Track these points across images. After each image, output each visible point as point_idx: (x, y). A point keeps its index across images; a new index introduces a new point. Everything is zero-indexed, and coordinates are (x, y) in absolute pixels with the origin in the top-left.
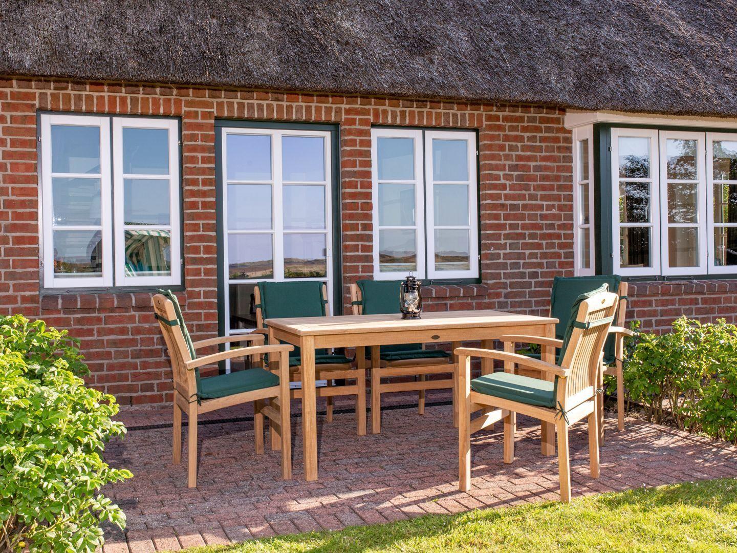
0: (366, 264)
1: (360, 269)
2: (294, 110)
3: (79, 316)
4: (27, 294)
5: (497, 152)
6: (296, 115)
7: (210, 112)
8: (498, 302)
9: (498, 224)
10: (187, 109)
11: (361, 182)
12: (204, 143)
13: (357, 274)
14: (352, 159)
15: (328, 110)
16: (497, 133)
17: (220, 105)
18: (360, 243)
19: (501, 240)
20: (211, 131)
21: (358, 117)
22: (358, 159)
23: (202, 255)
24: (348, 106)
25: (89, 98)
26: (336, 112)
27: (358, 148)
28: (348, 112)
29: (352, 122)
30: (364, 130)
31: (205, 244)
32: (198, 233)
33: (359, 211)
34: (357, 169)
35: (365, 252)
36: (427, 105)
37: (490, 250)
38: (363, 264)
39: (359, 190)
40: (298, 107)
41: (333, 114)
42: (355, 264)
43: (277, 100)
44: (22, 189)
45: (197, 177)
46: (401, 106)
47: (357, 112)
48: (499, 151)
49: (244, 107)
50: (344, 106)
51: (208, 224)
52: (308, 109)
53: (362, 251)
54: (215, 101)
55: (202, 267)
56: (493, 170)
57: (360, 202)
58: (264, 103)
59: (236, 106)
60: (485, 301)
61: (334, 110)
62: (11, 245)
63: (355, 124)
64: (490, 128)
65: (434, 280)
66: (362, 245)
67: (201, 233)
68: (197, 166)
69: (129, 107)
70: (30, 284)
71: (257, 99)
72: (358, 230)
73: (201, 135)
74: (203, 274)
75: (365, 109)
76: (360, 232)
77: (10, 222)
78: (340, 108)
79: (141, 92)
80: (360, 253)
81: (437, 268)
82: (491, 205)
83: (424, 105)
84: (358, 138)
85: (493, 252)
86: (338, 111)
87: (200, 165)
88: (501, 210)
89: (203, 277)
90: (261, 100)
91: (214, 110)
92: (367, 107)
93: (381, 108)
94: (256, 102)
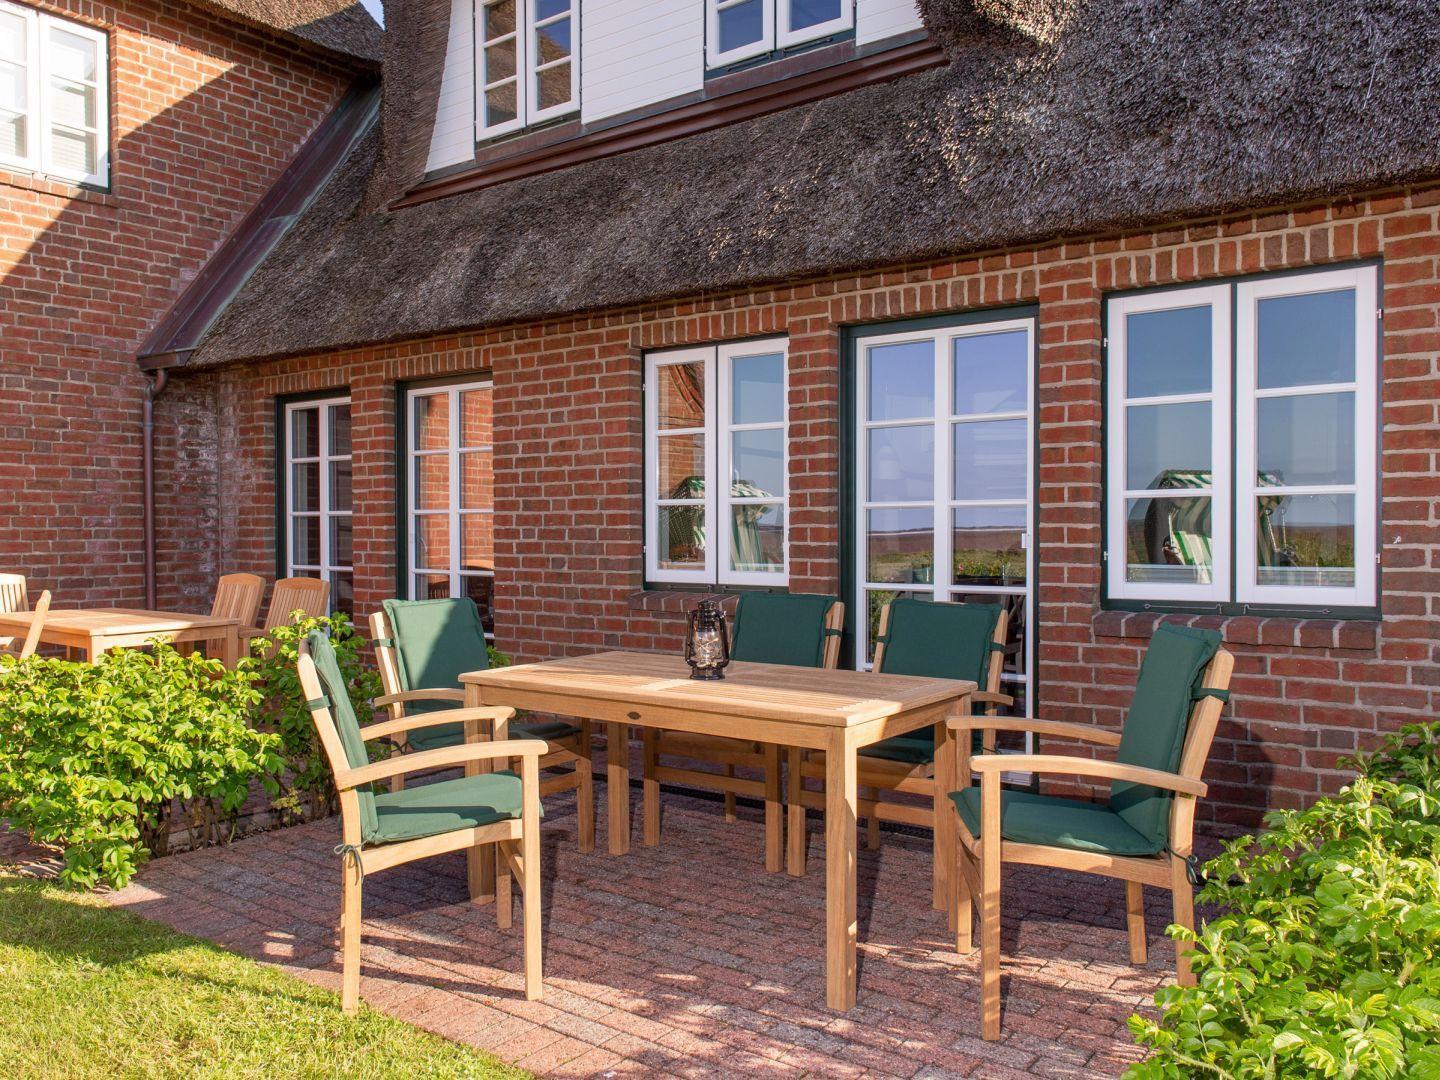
0: (1078, 565)
1: (1066, 575)
2: (949, 292)
3: (668, 621)
4: (619, 588)
5: (1419, 307)
6: (952, 300)
7: (822, 319)
8: (1413, 669)
9: (1419, 479)
10: (793, 319)
11: (1070, 407)
12: (814, 369)
13: (1059, 584)
14: (1052, 365)
15: (1010, 280)
16: (1421, 259)
17: (837, 304)
18: (1065, 526)
19: (1426, 519)
20: (824, 347)
21: (1065, 284)
22: (1064, 365)
23: (809, 543)
24: (1046, 267)
25: (680, 324)
26: (1024, 281)
27: (1066, 343)
28: (1047, 276)
29: (1056, 294)
30: (1077, 306)
31: (813, 525)
32: (805, 509)
33: (1066, 464)
34: (1064, 383)
35: (1075, 541)
36: (1216, 231)
37: (1391, 542)
38: (1072, 565)
39: (1066, 424)
40: (955, 285)
41: (1019, 287)
42: (1056, 565)
43: (917, 280)
44: (615, 454)
45: (803, 422)
46: (1155, 243)
47: (1064, 274)
48: (1426, 302)
49: (871, 301)
50: (1037, 268)
51: (817, 494)
52: (973, 285)
53: (1069, 541)
54: (828, 299)
55: (809, 561)
56: (1404, 350)
57: (1067, 446)
58: (900, 288)
59: (859, 302)
60: (1372, 662)
61: (1019, 278)
62: (605, 526)
63: (1060, 298)
64: (1400, 250)
65: (1251, 605)
66: (1068, 529)
67: (809, 508)
68: (804, 405)
69: (723, 328)
70: (621, 576)
71: (886, 285)
72: (1062, 500)
73: (811, 355)
74: (809, 573)
75: (1080, 265)
76: (1066, 504)
77: (605, 496)
78: (1032, 273)
79: (733, 305)
80: (1066, 545)
81: (1261, 580)
82: (1397, 436)
83: (1208, 233)
84: (1066, 324)
85: (1401, 547)
86: (1028, 280)
87: (808, 404)
88: (1430, 446)
89: (809, 576)
90: (892, 284)
91: (828, 314)
92: (1084, 260)
93: (1114, 257)
94: (887, 290)
